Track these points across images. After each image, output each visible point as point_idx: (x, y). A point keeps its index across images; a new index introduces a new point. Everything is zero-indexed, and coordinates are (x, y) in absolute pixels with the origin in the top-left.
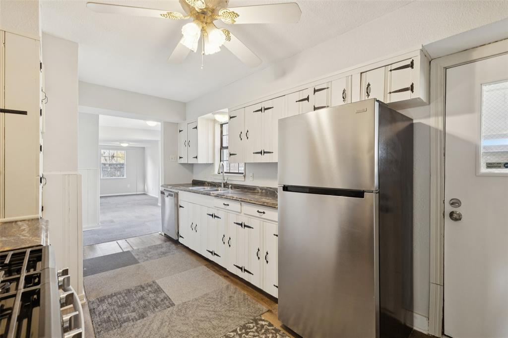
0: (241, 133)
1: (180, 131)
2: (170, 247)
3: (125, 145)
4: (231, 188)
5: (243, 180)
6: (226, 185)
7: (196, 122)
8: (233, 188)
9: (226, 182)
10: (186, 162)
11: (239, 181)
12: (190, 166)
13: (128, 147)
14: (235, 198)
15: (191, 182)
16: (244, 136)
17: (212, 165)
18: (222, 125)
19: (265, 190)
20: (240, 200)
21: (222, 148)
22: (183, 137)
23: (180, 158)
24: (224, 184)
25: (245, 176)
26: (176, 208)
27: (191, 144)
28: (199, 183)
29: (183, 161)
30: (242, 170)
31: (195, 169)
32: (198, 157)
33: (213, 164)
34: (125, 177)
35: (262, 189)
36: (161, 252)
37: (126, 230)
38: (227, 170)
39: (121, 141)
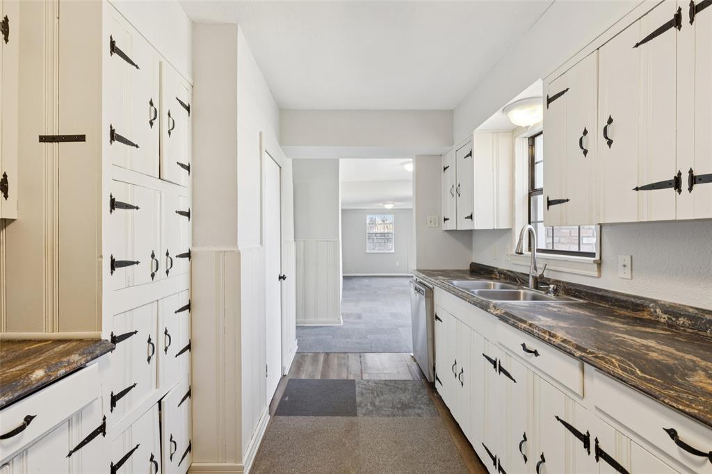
0: (585, 132)
1: (445, 169)
2: (419, 393)
3: (389, 206)
4: (555, 291)
5: (596, 274)
6: (540, 282)
7: (471, 141)
8: (561, 293)
9: (542, 276)
10: (454, 228)
11: (581, 274)
12: (467, 236)
13: (392, 209)
14: (557, 341)
15: (467, 267)
16: (595, 141)
17: (508, 232)
18: (532, 140)
19: (690, 317)
20: (578, 353)
21: (533, 191)
22: (449, 179)
23: (445, 220)
24: (535, 279)
25: (599, 264)
26: (430, 319)
27: (462, 190)
28: (482, 269)
29: (450, 226)
30: (590, 244)
31: (477, 241)
32: (475, 217)
33: (510, 229)
34: (393, 251)
35: (674, 311)
36: (400, 402)
37: (369, 336)
38: (547, 244)
39: (384, 201)
